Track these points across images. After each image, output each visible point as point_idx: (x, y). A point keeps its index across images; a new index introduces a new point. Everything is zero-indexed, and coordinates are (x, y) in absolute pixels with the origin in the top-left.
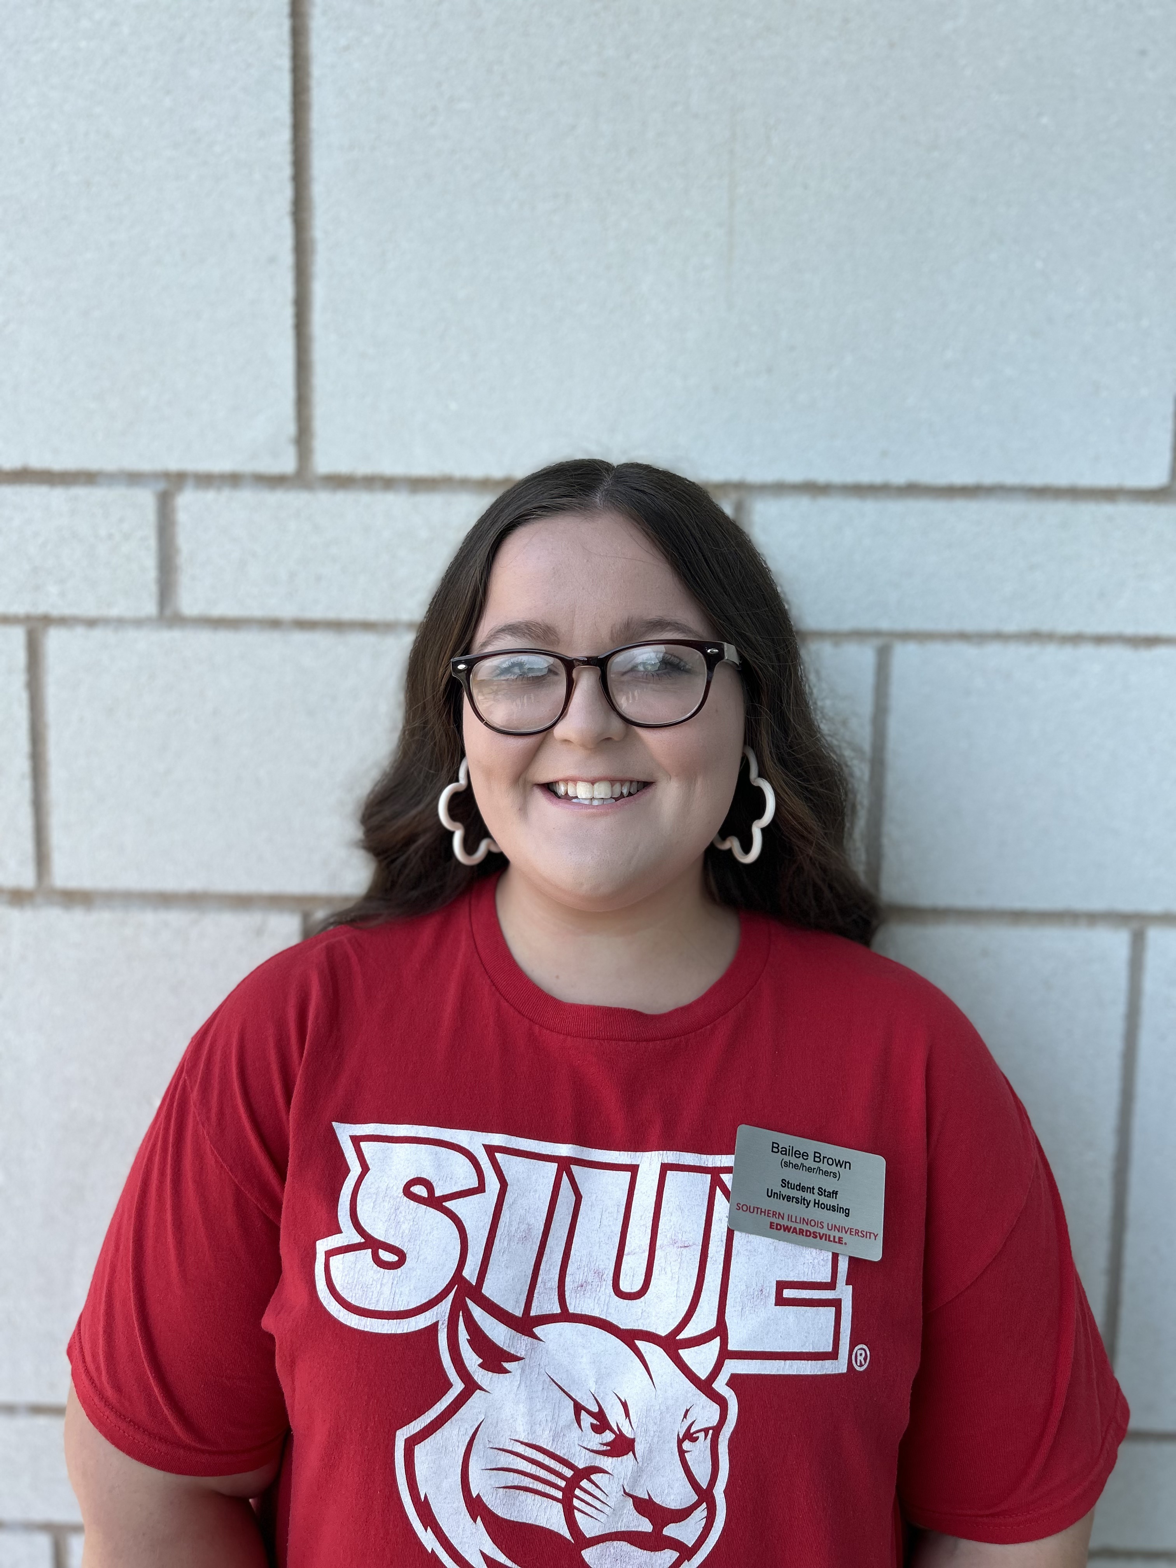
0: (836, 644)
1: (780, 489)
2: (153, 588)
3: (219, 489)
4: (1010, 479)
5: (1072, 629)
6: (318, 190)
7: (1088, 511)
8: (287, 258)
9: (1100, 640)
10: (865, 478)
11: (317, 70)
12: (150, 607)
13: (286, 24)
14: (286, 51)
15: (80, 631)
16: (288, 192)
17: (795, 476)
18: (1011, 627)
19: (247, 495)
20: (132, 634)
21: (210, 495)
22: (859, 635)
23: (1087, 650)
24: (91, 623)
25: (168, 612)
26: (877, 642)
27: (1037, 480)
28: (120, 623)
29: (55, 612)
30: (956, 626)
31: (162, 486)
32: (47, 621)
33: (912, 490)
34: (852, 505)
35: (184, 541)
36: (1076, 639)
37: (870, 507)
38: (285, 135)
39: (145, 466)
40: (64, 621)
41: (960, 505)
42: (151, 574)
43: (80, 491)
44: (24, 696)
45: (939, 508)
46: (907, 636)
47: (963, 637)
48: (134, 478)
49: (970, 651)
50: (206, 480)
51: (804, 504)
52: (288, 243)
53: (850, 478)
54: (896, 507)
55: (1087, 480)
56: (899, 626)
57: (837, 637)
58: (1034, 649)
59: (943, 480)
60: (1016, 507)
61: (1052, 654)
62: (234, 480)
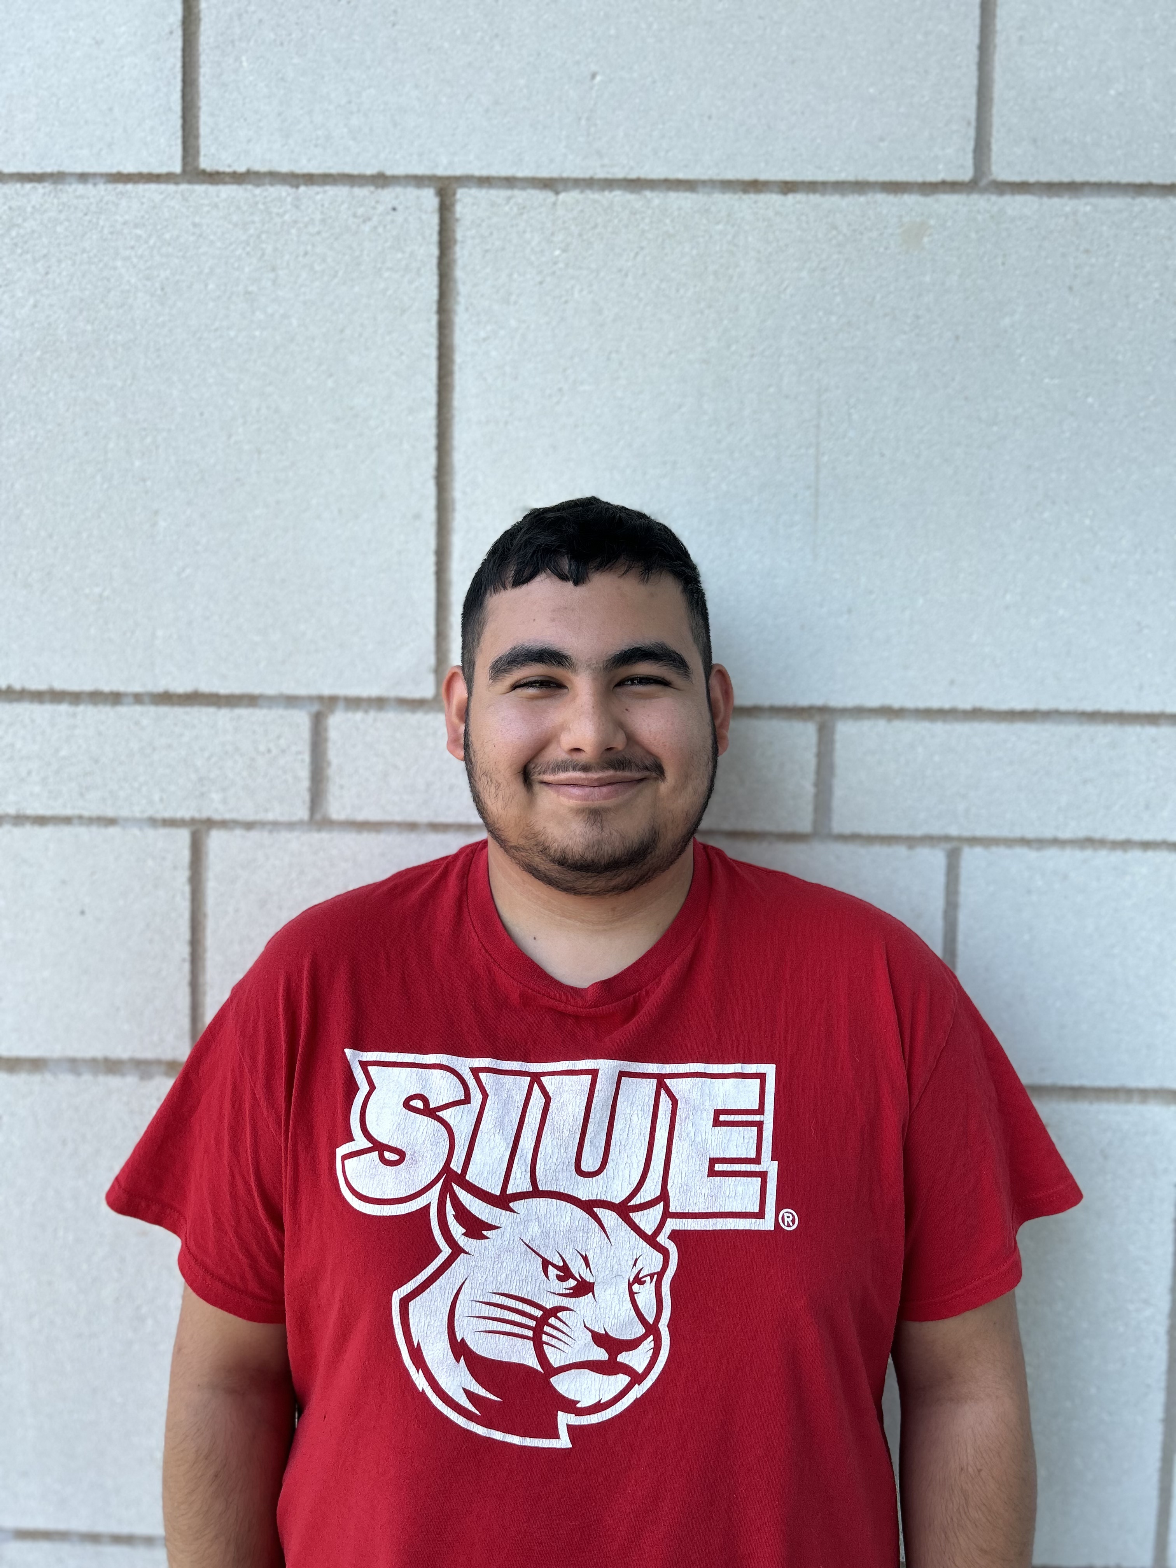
0: (911, 847)
1: (859, 712)
2: (307, 797)
3: (366, 711)
4: (1064, 706)
5: (1121, 837)
6: (459, 458)
7: (1133, 733)
8: (431, 515)
9: (1146, 845)
10: (935, 704)
11: (459, 358)
12: (302, 813)
13: (434, 319)
14: (434, 342)
15: (238, 832)
16: (433, 460)
17: (874, 702)
18: (1066, 834)
19: (391, 716)
20: (285, 835)
21: (359, 716)
22: (930, 840)
23: (1136, 854)
24: (249, 826)
25: (318, 817)
26: (949, 846)
27: (1088, 707)
28: (275, 826)
29: (217, 817)
30: (1017, 833)
31: (315, 708)
32: (210, 824)
33: (976, 714)
34: (923, 727)
35: (334, 755)
36: (1125, 845)
37: (939, 728)
38: (432, 412)
39: (302, 691)
40: (224, 824)
41: (1019, 727)
42: (306, 784)
43: (243, 712)
44: (187, 889)
45: (1002, 729)
46: (974, 841)
47: (1024, 842)
48: (291, 701)
49: (1031, 855)
50: (355, 703)
51: (881, 724)
52: (432, 502)
53: (922, 705)
54: (963, 729)
55: (1133, 706)
56: (966, 834)
57: (911, 841)
58: (1088, 853)
59: (1004, 707)
60: (1071, 729)
61: (1103, 858)
62: (379, 703)
